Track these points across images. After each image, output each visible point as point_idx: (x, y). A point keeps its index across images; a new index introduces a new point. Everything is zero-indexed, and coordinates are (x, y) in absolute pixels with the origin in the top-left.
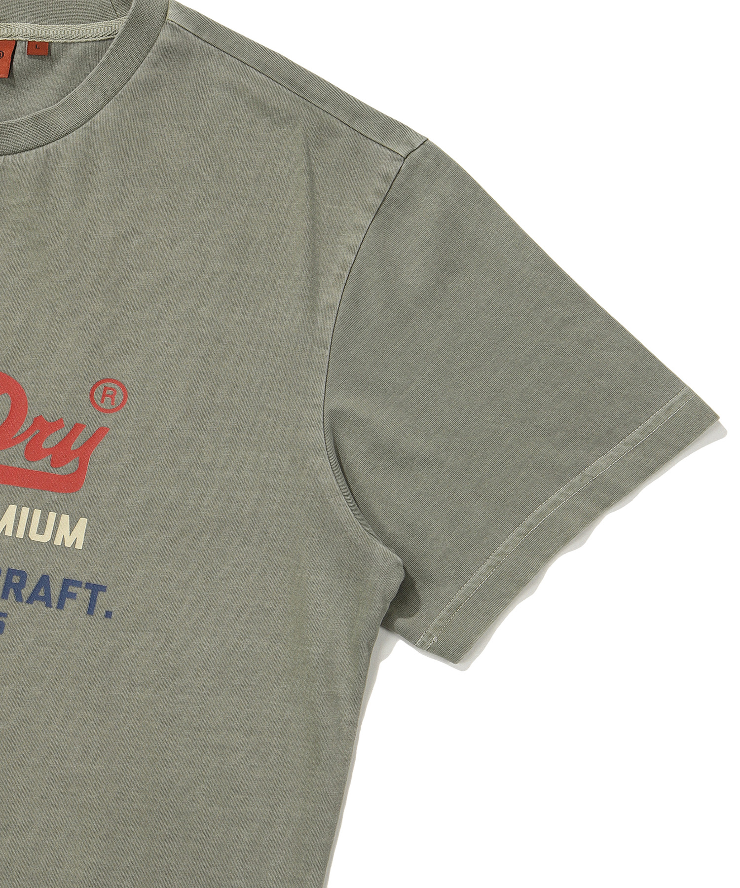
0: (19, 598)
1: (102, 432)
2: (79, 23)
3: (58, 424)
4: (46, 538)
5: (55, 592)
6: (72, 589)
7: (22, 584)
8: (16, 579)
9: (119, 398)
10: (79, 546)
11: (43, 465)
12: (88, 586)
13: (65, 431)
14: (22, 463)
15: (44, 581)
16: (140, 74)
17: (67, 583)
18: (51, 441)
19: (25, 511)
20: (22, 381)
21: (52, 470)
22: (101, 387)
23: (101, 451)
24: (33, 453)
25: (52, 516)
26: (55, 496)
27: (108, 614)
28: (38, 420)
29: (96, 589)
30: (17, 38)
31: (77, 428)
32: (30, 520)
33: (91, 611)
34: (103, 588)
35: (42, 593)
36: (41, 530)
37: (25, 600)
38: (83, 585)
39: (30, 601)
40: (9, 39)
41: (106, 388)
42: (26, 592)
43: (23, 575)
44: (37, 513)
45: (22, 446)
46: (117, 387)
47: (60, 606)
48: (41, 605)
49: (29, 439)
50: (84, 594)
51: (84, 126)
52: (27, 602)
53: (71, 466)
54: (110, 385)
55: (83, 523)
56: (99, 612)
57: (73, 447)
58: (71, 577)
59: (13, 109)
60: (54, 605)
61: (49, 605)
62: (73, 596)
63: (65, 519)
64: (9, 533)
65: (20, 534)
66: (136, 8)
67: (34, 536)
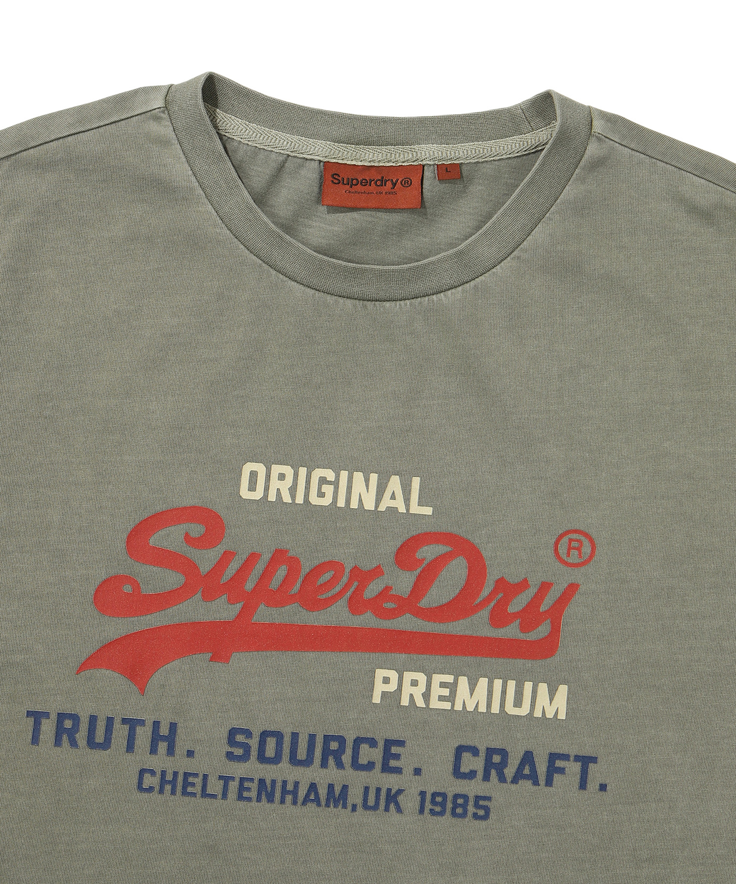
0: (502, 779)
1: (573, 588)
2: (490, 139)
3: (524, 585)
4: (524, 711)
5: (542, 768)
6: (559, 764)
7: (504, 763)
8: (496, 759)
9: (587, 549)
10: (562, 716)
11: (512, 631)
12: (577, 758)
13: (531, 592)
14: (488, 632)
15: (528, 758)
16: (569, 192)
17: (553, 757)
18: (517, 604)
19: (498, 684)
20: (476, 541)
21: (522, 636)
22: (565, 540)
23: (573, 611)
24: (499, 618)
25: (528, 686)
26: (529, 663)
27: (603, 787)
28: (501, 583)
29: (586, 761)
30: (424, 163)
31: (545, 587)
32: (504, 692)
33: (583, 785)
34: (594, 760)
35: (527, 771)
36: (518, 703)
37: (509, 780)
38: (572, 758)
39: (515, 781)
40: (415, 163)
41: (571, 540)
42: (510, 771)
43: (503, 753)
44: (512, 685)
45: (485, 613)
46: (582, 538)
47: (549, 782)
48: (527, 784)
49: (492, 604)
50: (574, 768)
51: (512, 256)
52: (512, 782)
53: (543, 630)
54: (574, 536)
55: (563, 690)
56: (593, 785)
58: (558, 751)
60: (542, 781)
61: (536, 783)
62: (561, 771)
63: (543, 688)
64: (483, 709)
65: (495, 709)
66: (562, 124)
67: (510, 709)
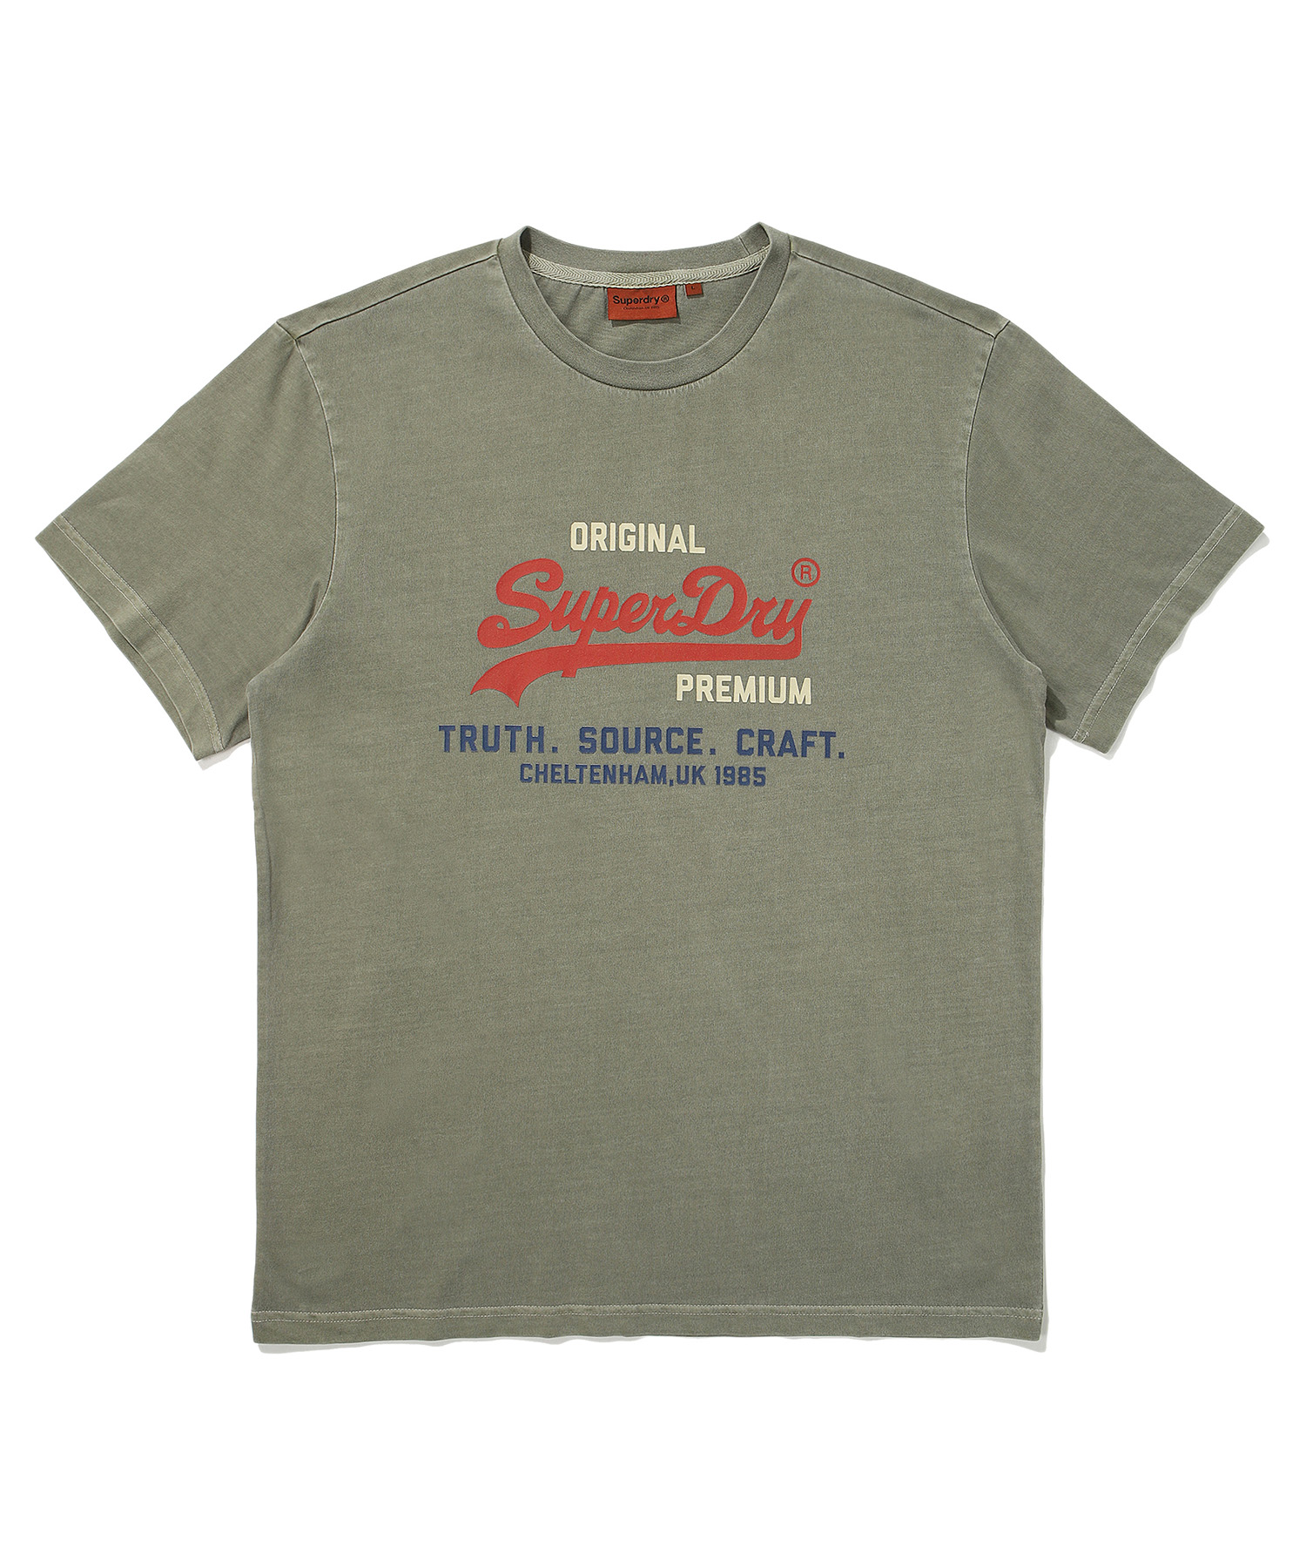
0: (772, 753)
1: (807, 603)
2: (720, 263)
3: (773, 603)
4: (782, 700)
5: (798, 743)
6: (810, 739)
7: (772, 741)
8: (766, 738)
9: (814, 573)
10: (808, 702)
11: (768, 639)
12: (822, 734)
13: (780, 607)
14: (751, 640)
15: (788, 736)
16: (779, 299)
17: (805, 734)
18: (770, 618)
19: (762, 679)
20: (738, 571)
21: (775, 642)
22: (799, 566)
23: (809, 619)
24: (758, 630)
25: (783, 680)
26: (782, 663)
27: (841, 755)
28: (757, 601)
29: (828, 735)
30: (676, 283)
31: (788, 603)
32: (767, 686)
33: (827, 755)
34: (833, 734)
35: (788, 747)
36: (777, 694)
37: (776, 754)
38: (818, 734)
39: (780, 754)
40: (663, 285)
41: (802, 566)
42: (776, 747)
43: (770, 733)
44: (771, 679)
45: (748, 626)
46: (811, 564)
47: (804, 755)
48: (789, 756)
49: (753, 619)
50: (820, 741)
51: (744, 349)
52: (778, 755)
53: (789, 637)
54: (805, 563)
55: (807, 681)
56: (834, 754)
57: (766, 622)
58: (807, 729)
59: (684, 343)
60: (799, 754)
61: (795, 755)
62: (811, 744)
63: (793, 680)
64: (753, 700)
65: (762, 700)
66: (773, 245)
67: (773, 700)
